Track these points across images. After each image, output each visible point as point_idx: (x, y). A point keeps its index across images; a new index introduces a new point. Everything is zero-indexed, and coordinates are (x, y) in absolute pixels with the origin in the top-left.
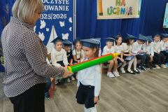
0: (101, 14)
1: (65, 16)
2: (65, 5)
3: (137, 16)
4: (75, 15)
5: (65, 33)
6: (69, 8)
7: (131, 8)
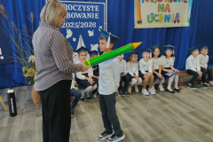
0: (140, 22)
1: (94, 25)
2: (95, 12)
3: (187, 24)
4: (106, 23)
5: (94, 44)
6: (99, 16)
7: (177, 15)
